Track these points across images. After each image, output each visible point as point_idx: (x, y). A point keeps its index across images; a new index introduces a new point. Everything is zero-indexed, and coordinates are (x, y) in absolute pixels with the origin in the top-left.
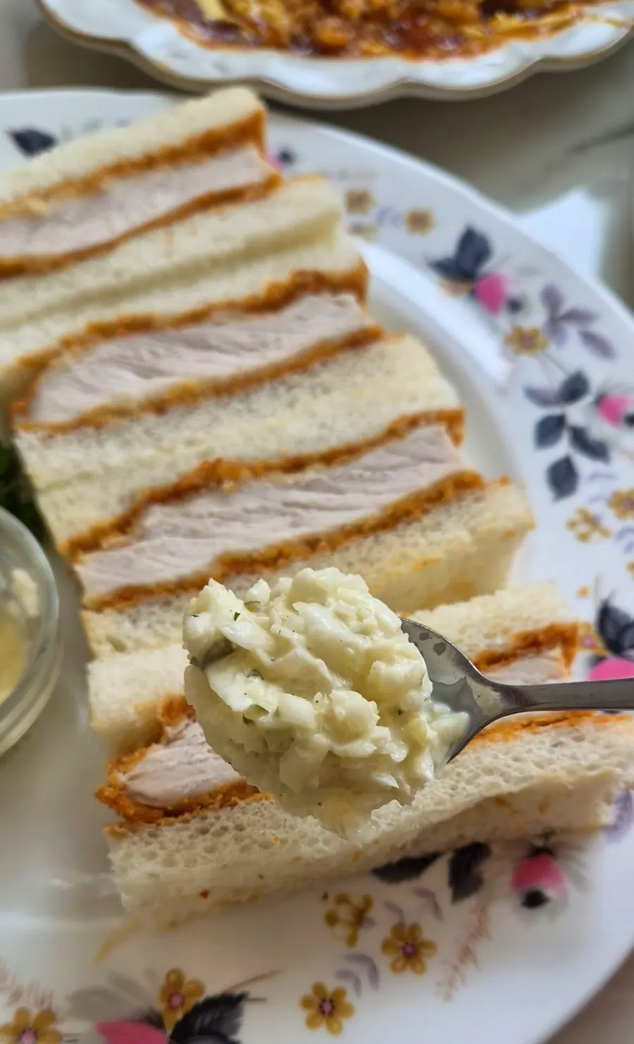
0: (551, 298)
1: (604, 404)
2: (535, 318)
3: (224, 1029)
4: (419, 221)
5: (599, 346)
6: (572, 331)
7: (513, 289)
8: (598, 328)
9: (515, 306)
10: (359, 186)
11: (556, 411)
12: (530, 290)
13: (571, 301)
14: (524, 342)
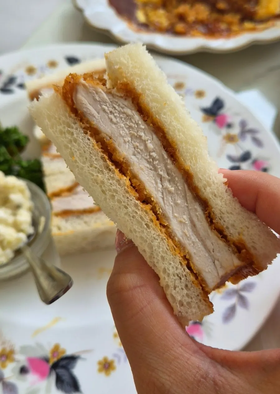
0: (243, 124)
1: (256, 163)
2: (236, 131)
3: (69, 367)
4: (200, 94)
5: (258, 142)
6: (249, 137)
7: (229, 120)
8: (259, 136)
9: (229, 126)
10: (180, 80)
11: (237, 164)
12: (236, 121)
13: (250, 126)
14: (231, 139)
